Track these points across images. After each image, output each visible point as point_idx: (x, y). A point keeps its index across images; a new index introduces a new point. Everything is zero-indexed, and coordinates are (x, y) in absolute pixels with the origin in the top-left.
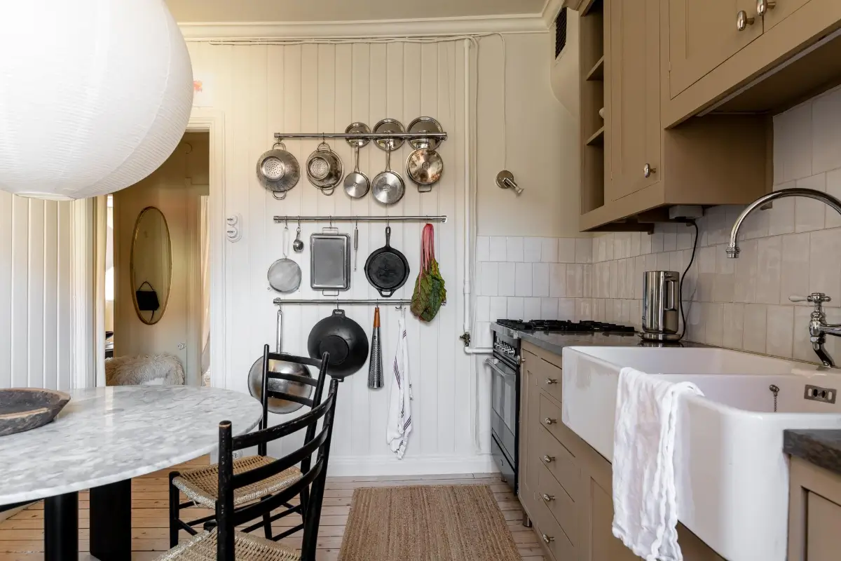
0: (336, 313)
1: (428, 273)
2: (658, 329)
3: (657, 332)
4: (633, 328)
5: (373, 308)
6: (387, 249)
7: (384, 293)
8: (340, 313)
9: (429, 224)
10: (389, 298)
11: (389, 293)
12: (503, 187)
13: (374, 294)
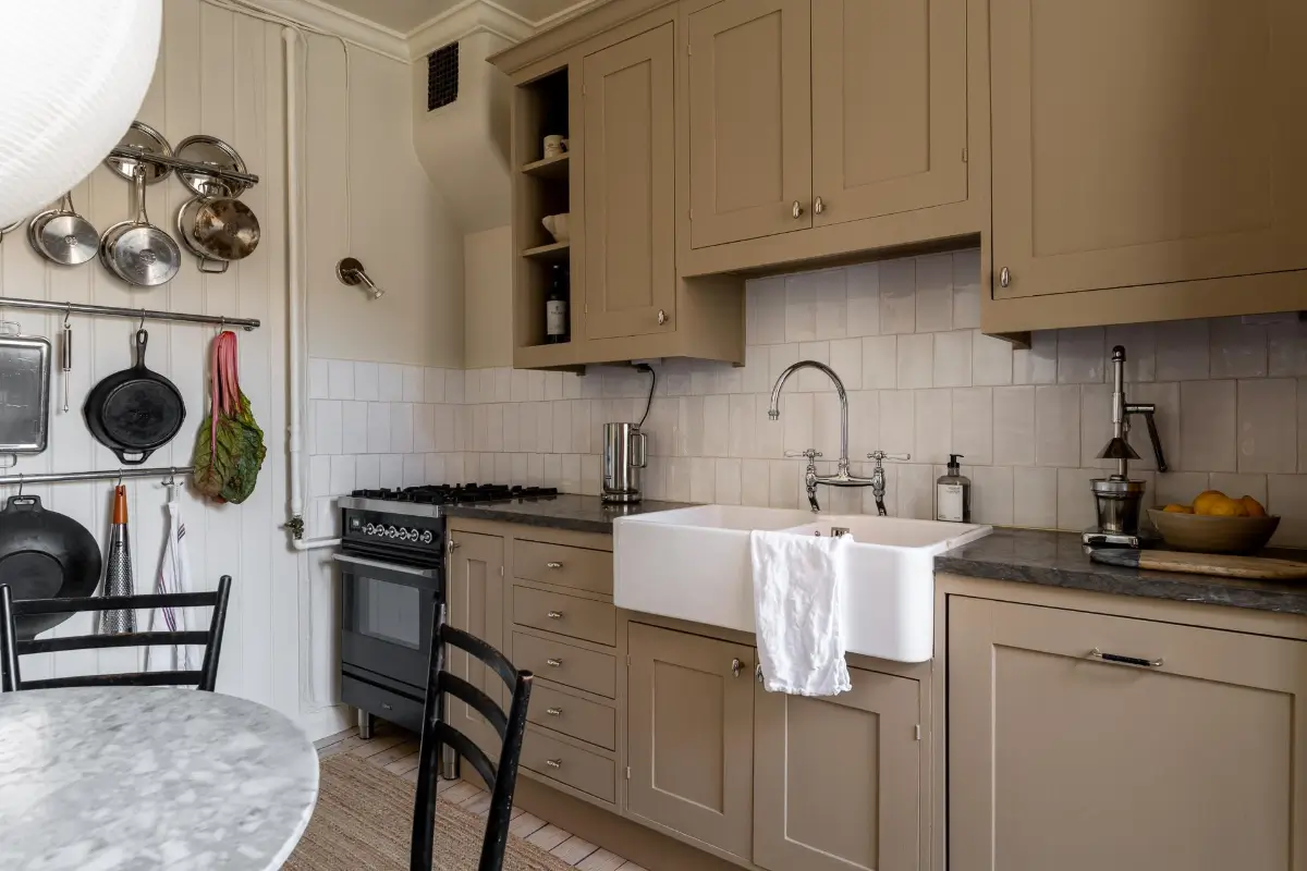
0: (17, 503)
1: (235, 420)
2: (622, 489)
3: (621, 492)
4: (555, 490)
5: (105, 487)
6: (139, 371)
7: (127, 457)
8: (32, 502)
9: (226, 332)
10: (139, 467)
11: (139, 457)
12: (348, 282)
13: (107, 459)
